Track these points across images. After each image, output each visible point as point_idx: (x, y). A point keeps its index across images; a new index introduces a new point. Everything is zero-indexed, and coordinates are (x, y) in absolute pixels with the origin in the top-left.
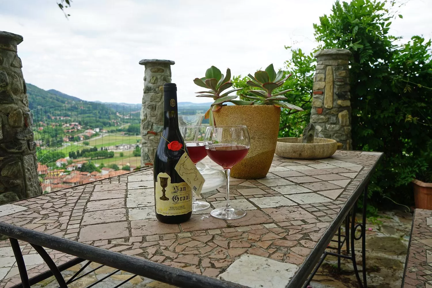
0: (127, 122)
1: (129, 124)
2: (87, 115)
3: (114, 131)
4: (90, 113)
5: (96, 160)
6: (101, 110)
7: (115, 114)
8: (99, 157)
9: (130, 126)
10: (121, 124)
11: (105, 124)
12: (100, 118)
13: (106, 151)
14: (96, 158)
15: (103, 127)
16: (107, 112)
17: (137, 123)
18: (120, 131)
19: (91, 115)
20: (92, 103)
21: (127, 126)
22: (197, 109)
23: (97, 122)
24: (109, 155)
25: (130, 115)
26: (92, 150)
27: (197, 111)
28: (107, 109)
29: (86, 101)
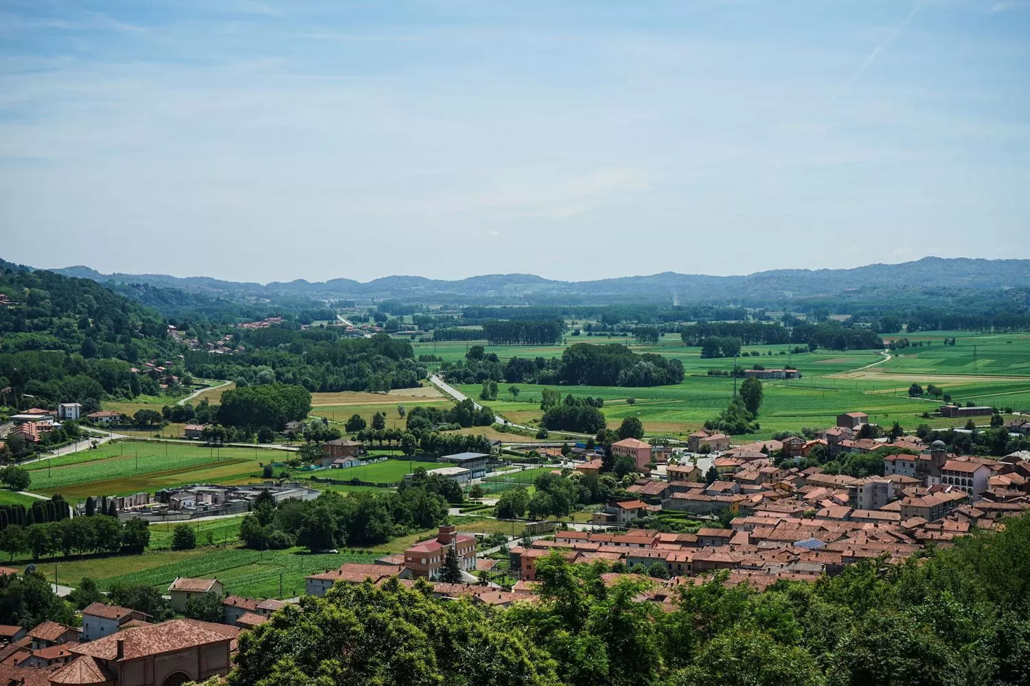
0: (220, 376)
1: (228, 385)
2: (24, 336)
3: (155, 416)
4: (38, 328)
5: (60, 565)
6: (91, 313)
7: (162, 333)
8: (73, 552)
9: (226, 396)
10: (187, 382)
11: (111, 384)
12: (87, 351)
13: (109, 519)
14: (59, 554)
15: (96, 396)
16: (119, 325)
17: (264, 381)
18: (181, 415)
19: (45, 337)
20: (48, 278)
21: (212, 392)
22: (566, 312)
23: (75, 369)
24: (127, 538)
25: (236, 338)
26: (40, 513)
27: (568, 322)
28: (124, 309)
29: (23, 270)
